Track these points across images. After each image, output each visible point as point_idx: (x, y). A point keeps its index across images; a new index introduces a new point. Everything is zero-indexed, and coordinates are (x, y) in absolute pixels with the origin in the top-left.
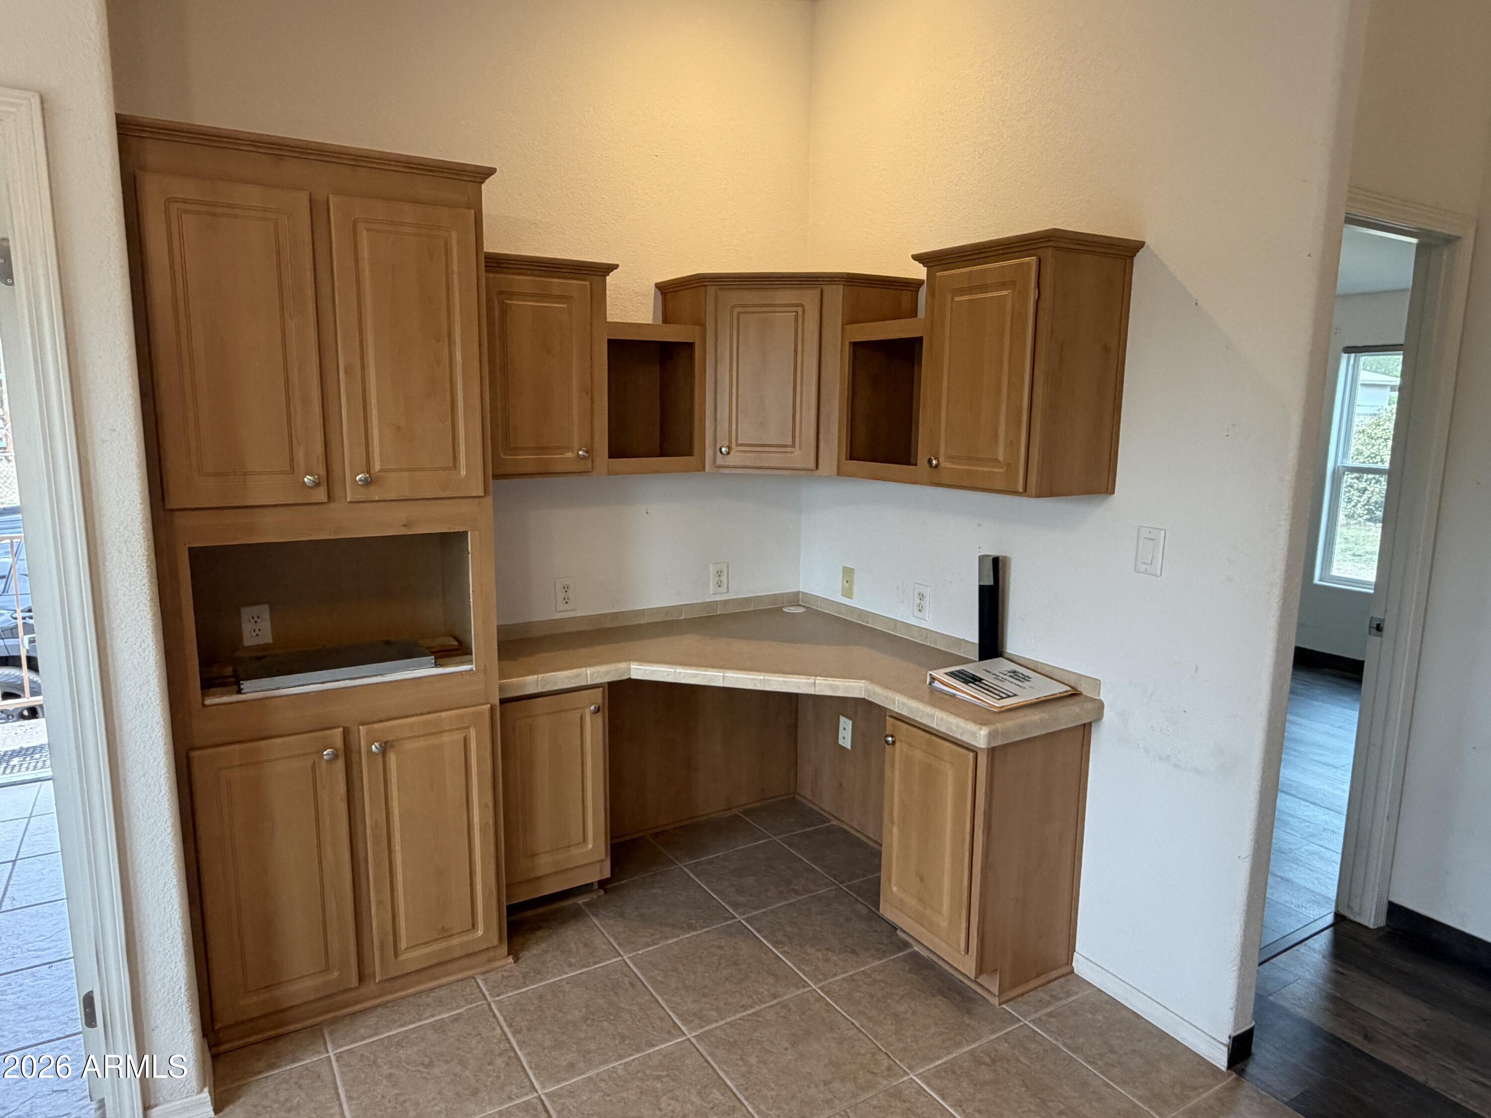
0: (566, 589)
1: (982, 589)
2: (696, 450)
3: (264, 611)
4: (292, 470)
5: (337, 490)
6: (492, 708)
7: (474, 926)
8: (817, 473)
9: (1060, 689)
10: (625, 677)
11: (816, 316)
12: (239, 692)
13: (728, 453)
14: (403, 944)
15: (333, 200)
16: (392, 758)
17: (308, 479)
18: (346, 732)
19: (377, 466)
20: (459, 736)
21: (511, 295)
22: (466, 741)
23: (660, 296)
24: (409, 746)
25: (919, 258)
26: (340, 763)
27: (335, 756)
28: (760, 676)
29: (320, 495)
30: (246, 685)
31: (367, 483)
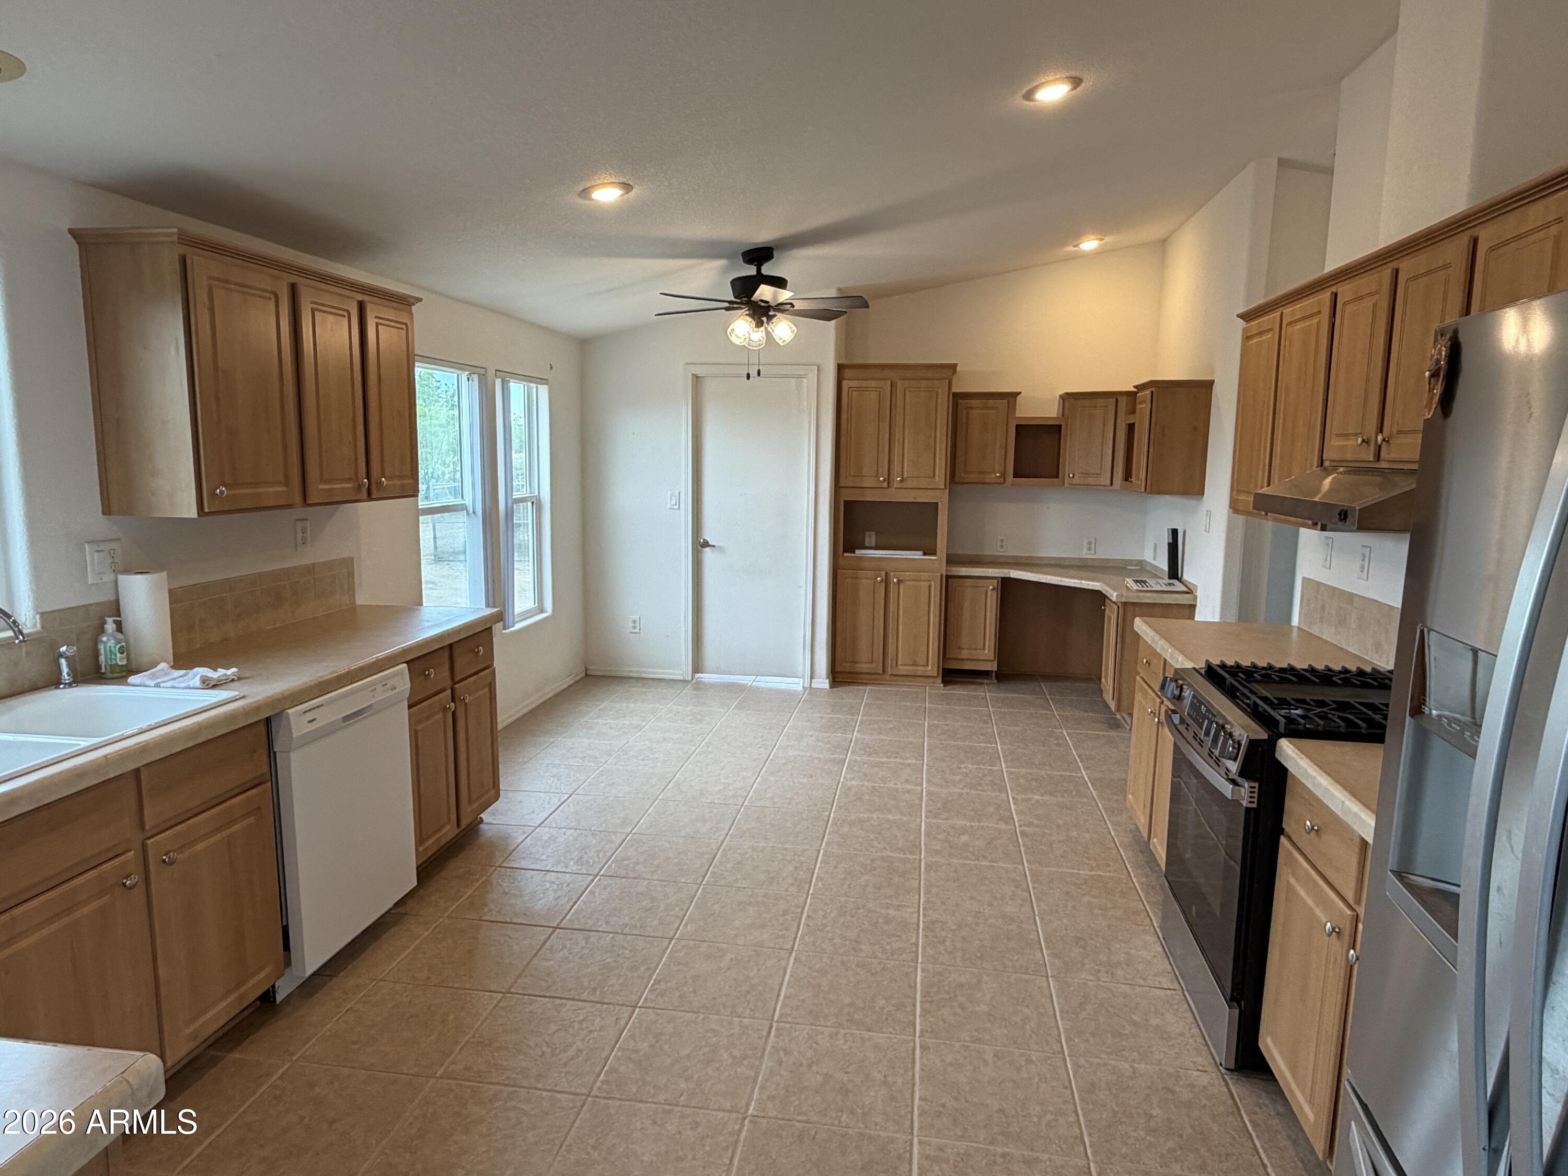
0: (1002, 541)
1: (1169, 544)
2: (1060, 475)
3: (873, 534)
4: (877, 476)
5: (891, 484)
6: (942, 576)
7: (927, 665)
8: (1112, 488)
9: (1185, 589)
10: (1008, 576)
11: (1114, 412)
12: (854, 553)
13: (1073, 477)
14: (899, 663)
15: (899, 382)
16: (902, 586)
17: (881, 479)
18: (886, 573)
19: (905, 475)
20: (927, 584)
21: (971, 408)
22: (930, 586)
23: (1061, 401)
24: (908, 583)
25: (1135, 387)
26: (884, 584)
27: (882, 581)
28: (1059, 579)
29: (885, 485)
30: (857, 552)
31: (902, 481)
